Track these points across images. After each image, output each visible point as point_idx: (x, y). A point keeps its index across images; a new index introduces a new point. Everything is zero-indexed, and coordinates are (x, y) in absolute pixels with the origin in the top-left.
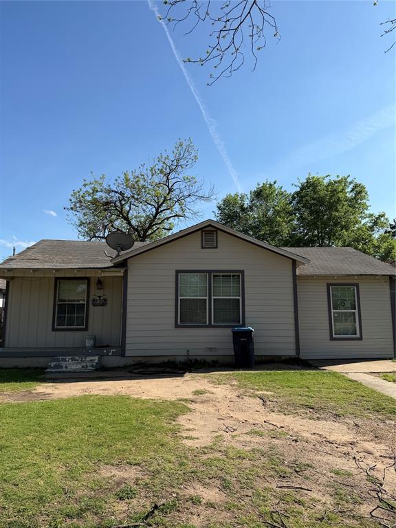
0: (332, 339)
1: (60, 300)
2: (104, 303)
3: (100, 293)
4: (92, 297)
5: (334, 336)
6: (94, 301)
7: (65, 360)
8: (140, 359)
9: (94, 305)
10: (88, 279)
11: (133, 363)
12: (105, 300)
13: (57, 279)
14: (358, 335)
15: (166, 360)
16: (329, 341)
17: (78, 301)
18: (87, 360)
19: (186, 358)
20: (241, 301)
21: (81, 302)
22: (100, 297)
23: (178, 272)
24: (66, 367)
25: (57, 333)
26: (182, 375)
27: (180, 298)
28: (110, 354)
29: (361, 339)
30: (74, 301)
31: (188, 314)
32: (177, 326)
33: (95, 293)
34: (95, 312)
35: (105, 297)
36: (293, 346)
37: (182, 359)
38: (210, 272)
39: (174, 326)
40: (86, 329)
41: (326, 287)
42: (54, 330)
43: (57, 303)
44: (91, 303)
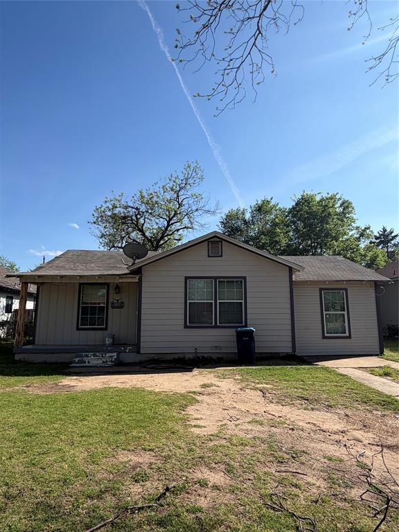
0: (324, 337)
1: (83, 303)
3: (117, 297)
4: (110, 301)
5: (326, 335)
7: (87, 356)
8: (153, 355)
9: (113, 307)
10: (108, 284)
12: (122, 303)
13: (80, 284)
14: (347, 334)
16: (321, 339)
17: (99, 304)
18: (107, 356)
19: (194, 355)
20: (243, 304)
21: (102, 305)
22: (117, 300)
23: (186, 278)
24: (89, 362)
25: (81, 332)
26: (190, 370)
27: (188, 301)
28: (127, 351)
29: (349, 337)
30: (96, 304)
31: (196, 316)
32: (186, 327)
33: (114, 297)
34: (113, 314)
35: (122, 300)
36: (290, 345)
37: (191, 356)
38: (215, 278)
39: (183, 326)
40: (106, 329)
41: (318, 292)
42: (78, 329)
43: (81, 305)
44: (110, 306)
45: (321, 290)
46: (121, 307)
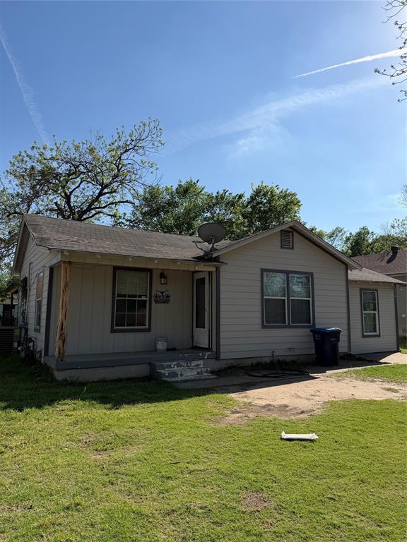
1: (119, 295)
2: (165, 300)
3: (162, 289)
4: (154, 293)
5: (365, 334)
6: (156, 297)
7: (169, 367)
9: (157, 302)
10: (150, 271)
11: (226, 366)
12: (168, 297)
13: (116, 269)
15: (255, 361)
17: (140, 296)
18: (193, 365)
19: (271, 359)
20: (311, 301)
21: (143, 298)
22: (162, 293)
23: (263, 271)
24: (182, 375)
25: (117, 335)
27: (265, 297)
28: (206, 357)
29: (380, 336)
30: (135, 296)
32: (263, 326)
33: (158, 288)
34: (158, 309)
35: (167, 293)
37: (268, 360)
38: (288, 272)
39: (260, 326)
40: (149, 330)
41: (359, 291)
42: (113, 331)
43: (117, 298)
44: (153, 299)
45: (361, 289)
46: (166, 302)
